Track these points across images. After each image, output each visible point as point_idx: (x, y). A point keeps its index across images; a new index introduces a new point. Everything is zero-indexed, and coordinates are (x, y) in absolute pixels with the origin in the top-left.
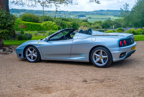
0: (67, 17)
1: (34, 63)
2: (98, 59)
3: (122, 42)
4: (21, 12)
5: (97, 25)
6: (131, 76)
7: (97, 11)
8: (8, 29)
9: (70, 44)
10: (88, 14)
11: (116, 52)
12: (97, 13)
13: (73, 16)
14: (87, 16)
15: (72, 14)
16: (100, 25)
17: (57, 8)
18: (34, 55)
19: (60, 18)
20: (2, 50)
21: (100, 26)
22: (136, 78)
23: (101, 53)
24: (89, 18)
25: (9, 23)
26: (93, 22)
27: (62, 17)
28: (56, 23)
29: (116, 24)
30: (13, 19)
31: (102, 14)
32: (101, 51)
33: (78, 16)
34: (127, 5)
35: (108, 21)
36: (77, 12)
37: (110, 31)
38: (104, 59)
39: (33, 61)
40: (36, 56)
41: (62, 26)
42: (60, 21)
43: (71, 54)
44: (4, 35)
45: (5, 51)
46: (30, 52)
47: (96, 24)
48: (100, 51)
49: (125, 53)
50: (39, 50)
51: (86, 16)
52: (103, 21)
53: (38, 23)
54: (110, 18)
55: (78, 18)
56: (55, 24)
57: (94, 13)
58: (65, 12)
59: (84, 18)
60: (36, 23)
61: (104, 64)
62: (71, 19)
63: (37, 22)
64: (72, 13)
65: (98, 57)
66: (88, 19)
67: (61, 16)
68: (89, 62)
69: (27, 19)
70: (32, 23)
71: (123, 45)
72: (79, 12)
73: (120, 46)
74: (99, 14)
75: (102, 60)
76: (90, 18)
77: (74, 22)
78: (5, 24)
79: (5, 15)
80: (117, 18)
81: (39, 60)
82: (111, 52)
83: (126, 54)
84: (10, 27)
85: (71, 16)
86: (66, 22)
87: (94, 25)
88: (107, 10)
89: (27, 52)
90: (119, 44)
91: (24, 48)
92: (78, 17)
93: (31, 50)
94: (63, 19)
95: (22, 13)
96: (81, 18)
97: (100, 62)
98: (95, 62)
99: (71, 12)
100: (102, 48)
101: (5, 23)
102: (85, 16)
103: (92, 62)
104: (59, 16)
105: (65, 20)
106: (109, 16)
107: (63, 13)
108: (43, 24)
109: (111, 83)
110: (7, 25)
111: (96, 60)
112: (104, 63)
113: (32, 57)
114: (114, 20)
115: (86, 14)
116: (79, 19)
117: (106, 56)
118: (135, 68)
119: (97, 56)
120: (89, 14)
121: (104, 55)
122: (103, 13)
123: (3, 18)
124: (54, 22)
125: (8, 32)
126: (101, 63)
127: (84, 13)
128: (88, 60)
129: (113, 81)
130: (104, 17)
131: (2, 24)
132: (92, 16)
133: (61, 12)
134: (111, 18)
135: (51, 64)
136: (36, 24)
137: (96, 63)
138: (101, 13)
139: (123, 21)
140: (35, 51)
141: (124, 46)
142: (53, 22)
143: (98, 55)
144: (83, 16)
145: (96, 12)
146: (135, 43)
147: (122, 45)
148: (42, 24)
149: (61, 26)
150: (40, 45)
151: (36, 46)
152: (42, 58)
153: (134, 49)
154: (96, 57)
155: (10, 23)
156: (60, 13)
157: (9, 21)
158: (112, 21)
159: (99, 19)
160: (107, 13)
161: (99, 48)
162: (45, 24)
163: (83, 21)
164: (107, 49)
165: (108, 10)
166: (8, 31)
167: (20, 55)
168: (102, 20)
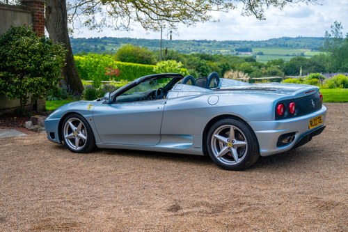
0: (213, 52)
1: (81, 155)
2: (224, 149)
3: (283, 106)
4: (122, 44)
5: (274, 68)
6: (300, 195)
7: (275, 40)
8: (44, 76)
9: (158, 110)
10: (257, 47)
11: (268, 133)
12: (276, 44)
13: (227, 51)
14: (255, 51)
15: (225, 46)
16: (279, 68)
17: (171, 32)
18: (81, 135)
19: (197, 55)
20: (31, 122)
21: (280, 71)
22: (311, 204)
23: (232, 133)
24: (259, 54)
25: (46, 63)
26: (266, 63)
27: (204, 53)
28: (188, 65)
29: (314, 67)
30: (59, 54)
31: (286, 46)
32: (232, 128)
33: (236, 50)
34: (338, 25)
35: (299, 59)
36: (233, 43)
37: (292, 80)
38: (240, 149)
39: (79, 148)
40: (85, 138)
41: (199, 71)
42: (195, 61)
43: (161, 136)
44: (36, 91)
45: (37, 124)
46: (74, 128)
47: (272, 66)
48: (228, 129)
49: (294, 133)
50: (91, 123)
51: (253, 50)
52: (287, 60)
53: (148, 66)
54: (303, 54)
55: (237, 54)
56: (182, 67)
57: (270, 44)
58: (209, 42)
59: (249, 55)
60: (144, 65)
61: (239, 161)
62: (221, 56)
63: (148, 62)
64: (223, 45)
65: (225, 144)
66: (258, 57)
67: (201, 51)
68: (202, 154)
69: (127, 56)
70: (135, 64)
71: (286, 113)
72: (239, 42)
73: (278, 116)
74: (280, 46)
75: (234, 151)
76: (261, 54)
77: (225, 63)
78: (38, 64)
79: (39, 46)
80: (317, 53)
81: (90, 147)
82: (256, 132)
83: (296, 136)
84: (50, 73)
85: (221, 51)
86: (209, 63)
87: (266, 69)
88: (297, 38)
89: (66, 130)
90: (277, 111)
91: (59, 119)
92: (235, 52)
93: (76, 123)
94: (203, 57)
95: (123, 46)
96: (243, 53)
97: (228, 156)
98: (217, 155)
99: (222, 42)
100: (232, 121)
101: (39, 62)
102: (251, 51)
103: (211, 155)
104: (197, 50)
105: (206, 59)
106: (302, 50)
107: (206, 44)
108: (157, 67)
109: (241, 216)
110: (42, 67)
111: (219, 150)
112: (239, 157)
113: (77, 140)
114: (309, 58)
115: (253, 46)
116: (239, 56)
117: (244, 140)
118: (316, 174)
119: (222, 141)
120: (259, 47)
121: (238, 139)
122: (288, 42)
123: (34, 52)
124: (180, 62)
125: (45, 83)
126: (232, 159)
127: (249, 45)
128: (201, 150)
129: (246, 211)
130: (291, 52)
131: (31, 65)
132: (264, 51)
133: (200, 43)
134: (305, 54)
135: (117, 158)
136: (145, 67)
137: (218, 159)
138: (283, 43)
139: (330, 60)
140: (83, 128)
141: (291, 116)
142: (178, 62)
143: (225, 140)
144: (246, 50)
145: (274, 42)
146: (324, 108)
147: (283, 114)
148: (155, 68)
149: (197, 70)
150: (93, 112)
151: (84, 116)
152: (99, 143)
153: (319, 125)
154: (220, 143)
155: (50, 63)
156: (199, 45)
157: (47, 59)
158: (306, 60)
159: (281, 55)
160: (298, 42)
161: (226, 120)
162: (163, 67)
163: (247, 60)
164: (245, 123)
165: (299, 38)
166: (44, 80)
167: (52, 135)
168: (283, 58)
